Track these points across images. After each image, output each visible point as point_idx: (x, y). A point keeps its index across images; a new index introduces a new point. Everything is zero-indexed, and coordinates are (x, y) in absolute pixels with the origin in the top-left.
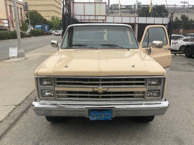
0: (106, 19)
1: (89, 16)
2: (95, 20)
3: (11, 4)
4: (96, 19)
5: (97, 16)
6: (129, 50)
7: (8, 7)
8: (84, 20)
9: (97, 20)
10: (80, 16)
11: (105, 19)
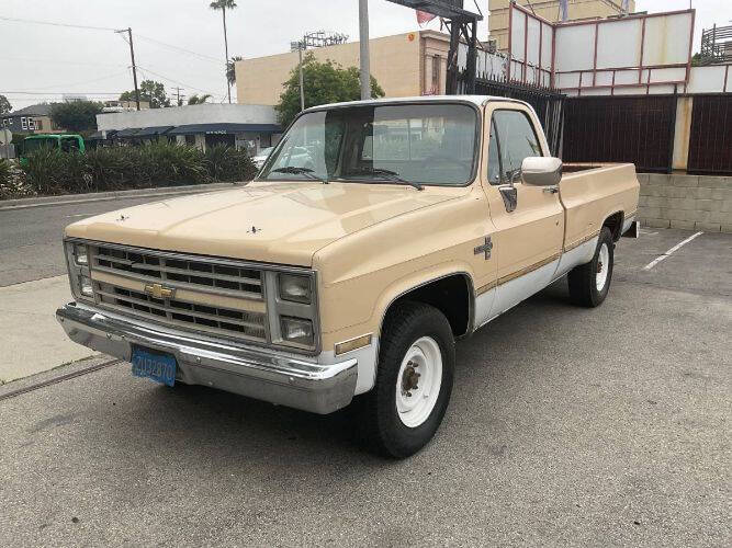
0: (687, 78)
1: (614, 70)
2: (640, 85)
3: (439, 53)
4: (644, 81)
5: (650, 68)
6: (420, 189)
7: (429, 62)
8: (594, 88)
9: (648, 86)
10: (579, 74)
11: (683, 79)
